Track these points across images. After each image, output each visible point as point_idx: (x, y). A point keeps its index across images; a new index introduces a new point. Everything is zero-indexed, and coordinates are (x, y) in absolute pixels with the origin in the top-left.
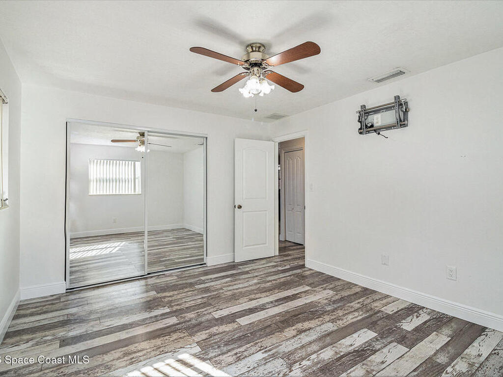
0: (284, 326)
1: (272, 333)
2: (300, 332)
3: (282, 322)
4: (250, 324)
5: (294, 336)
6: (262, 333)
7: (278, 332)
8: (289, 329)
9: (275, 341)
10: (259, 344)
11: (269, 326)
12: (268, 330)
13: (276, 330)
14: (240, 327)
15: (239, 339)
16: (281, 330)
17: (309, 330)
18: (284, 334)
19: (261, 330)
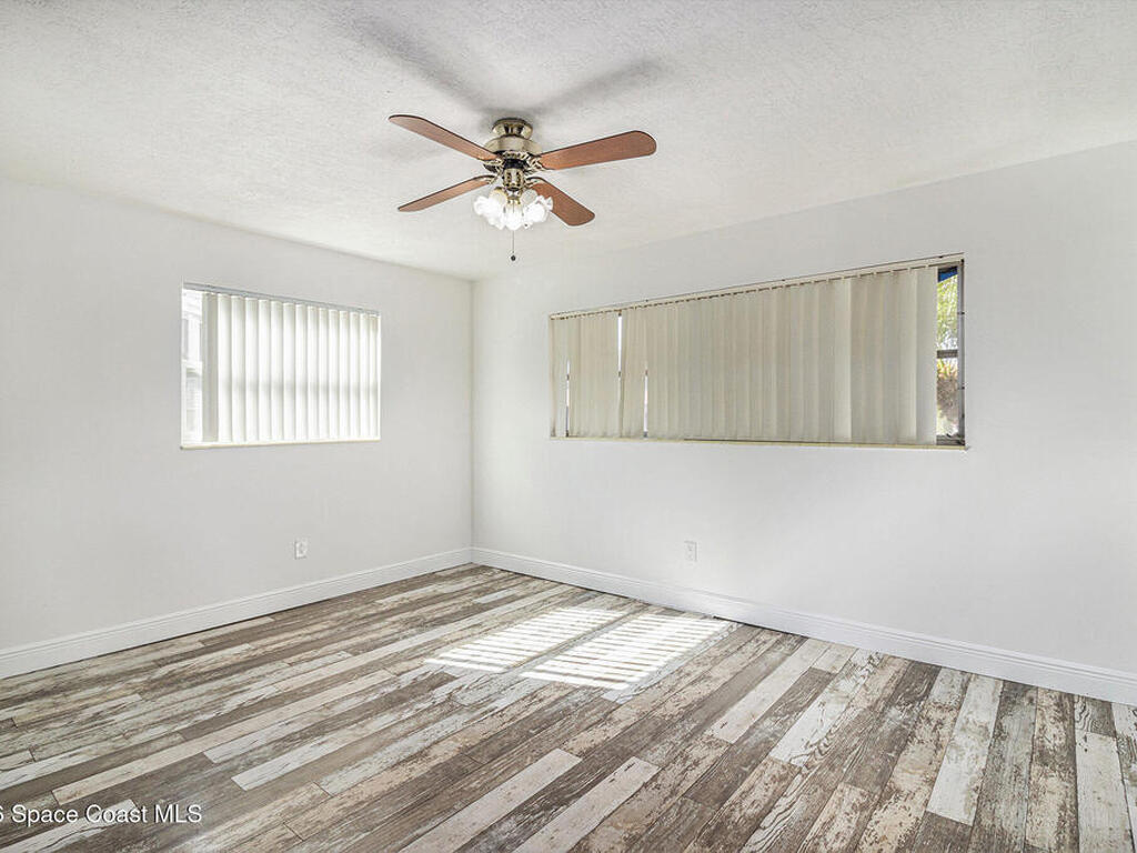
0: (459, 764)
1: (486, 742)
2: (421, 755)
3: (464, 774)
4: (542, 755)
5: (436, 743)
6: (507, 739)
7: (473, 747)
8: (447, 758)
9: (478, 727)
10: (506, 719)
11: (494, 758)
12: (495, 747)
13: (478, 751)
14: (560, 744)
15: (549, 722)
16: (466, 753)
17: (399, 763)
18: (458, 745)
19: (511, 745)
